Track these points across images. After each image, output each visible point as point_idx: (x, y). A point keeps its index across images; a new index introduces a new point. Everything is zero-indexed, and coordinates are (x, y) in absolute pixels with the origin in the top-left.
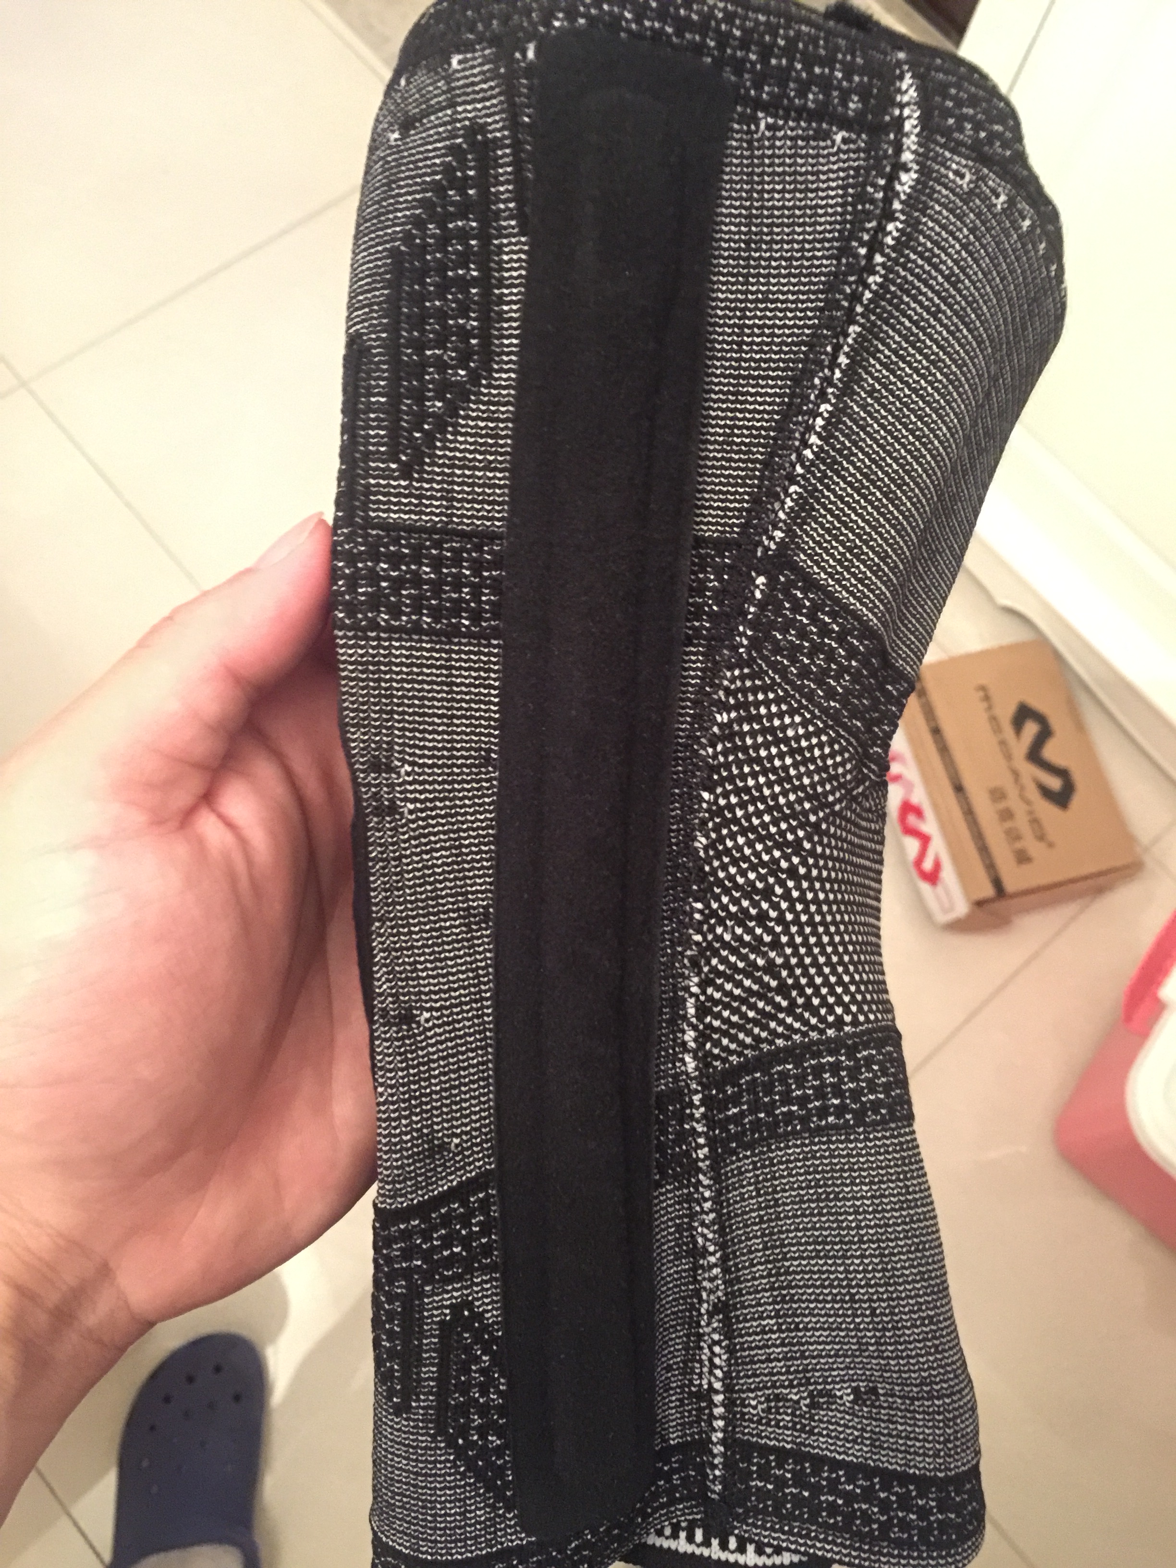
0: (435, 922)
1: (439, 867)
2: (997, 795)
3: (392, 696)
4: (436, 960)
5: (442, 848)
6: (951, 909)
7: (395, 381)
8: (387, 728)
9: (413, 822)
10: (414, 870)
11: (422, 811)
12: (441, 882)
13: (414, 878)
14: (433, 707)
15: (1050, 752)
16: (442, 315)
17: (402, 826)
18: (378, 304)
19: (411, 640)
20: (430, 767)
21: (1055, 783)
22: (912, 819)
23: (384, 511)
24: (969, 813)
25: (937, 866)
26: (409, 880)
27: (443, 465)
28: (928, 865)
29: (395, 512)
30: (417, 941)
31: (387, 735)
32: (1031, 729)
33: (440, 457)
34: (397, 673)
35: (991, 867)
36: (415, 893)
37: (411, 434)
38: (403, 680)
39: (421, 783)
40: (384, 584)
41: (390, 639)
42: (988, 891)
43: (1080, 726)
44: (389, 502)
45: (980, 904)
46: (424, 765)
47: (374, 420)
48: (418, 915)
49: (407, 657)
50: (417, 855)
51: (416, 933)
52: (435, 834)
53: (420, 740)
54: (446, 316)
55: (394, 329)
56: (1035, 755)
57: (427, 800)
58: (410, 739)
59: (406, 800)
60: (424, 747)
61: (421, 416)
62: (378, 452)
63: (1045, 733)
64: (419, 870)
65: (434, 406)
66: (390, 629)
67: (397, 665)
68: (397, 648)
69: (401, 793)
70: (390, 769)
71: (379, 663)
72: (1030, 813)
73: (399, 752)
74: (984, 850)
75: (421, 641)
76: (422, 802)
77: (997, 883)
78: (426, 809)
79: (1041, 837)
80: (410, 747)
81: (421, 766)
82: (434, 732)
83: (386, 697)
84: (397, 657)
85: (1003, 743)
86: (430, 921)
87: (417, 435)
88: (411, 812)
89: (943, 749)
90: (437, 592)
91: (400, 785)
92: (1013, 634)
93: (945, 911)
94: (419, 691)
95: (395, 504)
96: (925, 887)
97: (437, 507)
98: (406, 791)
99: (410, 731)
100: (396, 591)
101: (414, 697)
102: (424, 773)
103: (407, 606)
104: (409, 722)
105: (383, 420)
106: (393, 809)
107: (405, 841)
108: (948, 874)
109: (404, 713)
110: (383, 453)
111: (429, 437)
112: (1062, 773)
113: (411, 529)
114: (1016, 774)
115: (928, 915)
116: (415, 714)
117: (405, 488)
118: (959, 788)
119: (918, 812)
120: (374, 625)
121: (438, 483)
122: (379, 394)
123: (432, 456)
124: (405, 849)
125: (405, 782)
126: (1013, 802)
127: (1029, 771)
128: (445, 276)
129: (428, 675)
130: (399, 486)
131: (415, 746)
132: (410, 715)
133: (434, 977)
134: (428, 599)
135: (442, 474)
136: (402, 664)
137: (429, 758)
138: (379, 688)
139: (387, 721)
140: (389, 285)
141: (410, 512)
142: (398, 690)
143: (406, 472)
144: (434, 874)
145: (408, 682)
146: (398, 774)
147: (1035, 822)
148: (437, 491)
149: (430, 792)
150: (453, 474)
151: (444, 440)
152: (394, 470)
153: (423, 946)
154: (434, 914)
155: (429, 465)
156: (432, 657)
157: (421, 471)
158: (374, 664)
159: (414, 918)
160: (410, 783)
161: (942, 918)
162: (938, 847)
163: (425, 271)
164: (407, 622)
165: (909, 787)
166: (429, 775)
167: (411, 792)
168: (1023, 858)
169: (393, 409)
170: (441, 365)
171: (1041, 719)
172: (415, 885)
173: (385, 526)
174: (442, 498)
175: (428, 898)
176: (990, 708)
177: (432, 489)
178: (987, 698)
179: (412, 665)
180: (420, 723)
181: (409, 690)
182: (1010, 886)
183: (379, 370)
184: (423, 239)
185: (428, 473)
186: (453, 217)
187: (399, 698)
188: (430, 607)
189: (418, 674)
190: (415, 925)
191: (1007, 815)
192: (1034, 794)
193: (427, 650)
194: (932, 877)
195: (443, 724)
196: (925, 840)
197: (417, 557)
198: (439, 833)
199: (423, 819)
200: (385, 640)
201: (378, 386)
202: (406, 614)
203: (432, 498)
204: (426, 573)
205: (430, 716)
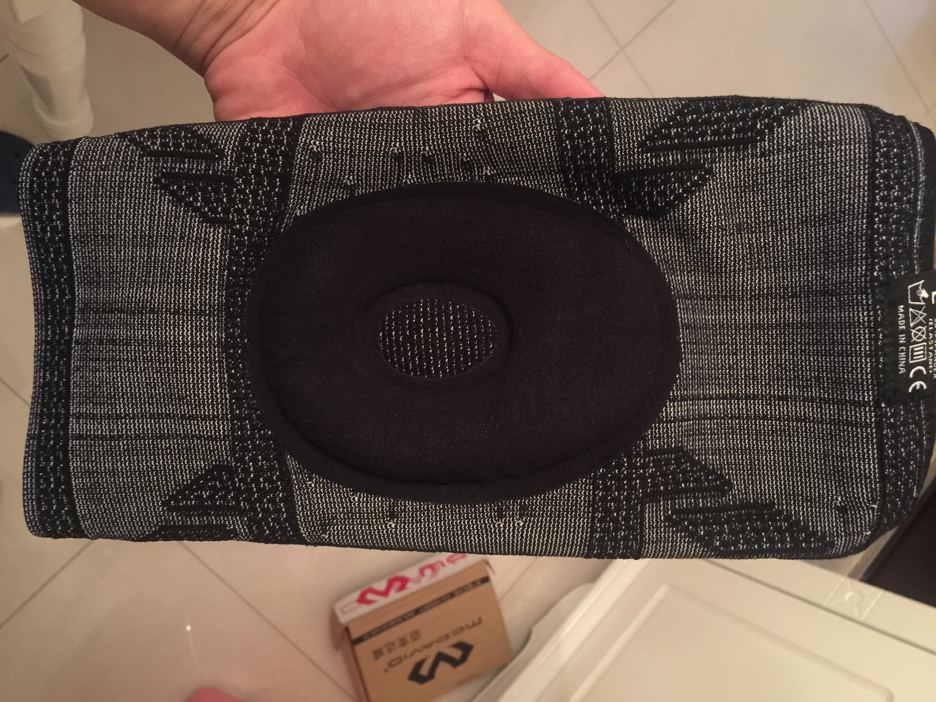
0: (441, 534)
1: (470, 538)
2: (416, 635)
3: (559, 517)
4: (421, 534)
5: (479, 540)
6: (344, 613)
7: (710, 510)
8: (542, 514)
9: (494, 526)
10: (469, 525)
11: (499, 531)
12: (462, 538)
13: (465, 525)
14: (553, 537)
15: (443, 667)
16: (743, 531)
17: (492, 521)
18: (746, 498)
19: (587, 528)
20: (522, 535)
21: (424, 671)
22: (397, 584)
23: (649, 511)
24: (403, 619)
25: (369, 602)
26: (464, 522)
27: (673, 538)
28: (370, 596)
29: (649, 516)
30: (432, 525)
31: (539, 514)
32: (457, 654)
33: (676, 536)
34: (570, 520)
35: (370, 635)
36: (457, 525)
37: (686, 520)
38: (567, 523)
39: (513, 530)
40: (615, 514)
41: (588, 518)
42: (355, 635)
43: (460, 683)
44: (653, 512)
45: (347, 630)
46: (523, 532)
47: (690, 501)
48: (446, 526)
49: (579, 526)
50: (477, 527)
51: (436, 524)
52: (487, 537)
53: (536, 530)
54: (743, 533)
55: (735, 507)
56: (441, 657)
57: (505, 533)
58: (537, 525)
59: (505, 523)
60: (532, 532)
61: (696, 525)
62: (676, 504)
63: (454, 663)
64: (469, 528)
65: (701, 530)
66: (593, 517)
67: (575, 520)
68: (583, 521)
69: (509, 520)
70: (521, 517)
71: (576, 512)
72: (406, 657)
73: (530, 520)
74: (381, 629)
75: (587, 533)
76: (504, 531)
77: (360, 640)
78: (500, 533)
79: (391, 665)
80: (532, 525)
81: (522, 531)
82: (540, 537)
83: (559, 514)
84: (579, 520)
85: (448, 636)
86: (442, 532)
87: (686, 523)
88: (499, 525)
89: (441, 600)
90: (611, 540)
91: (513, 520)
92: (514, 638)
93: (342, 610)
94: (561, 531)
95: (652, 515)
96: (356, 595)
97: (653, 536)
98: (510, 523)
99: (541, 525)
100: (612, 520)
101: (558, 528)
102: (518, 532)
103: (604, 526)
104: (545, 525)
105: (691, 506)
106: (501, 516)
107: (484, 521)
108: (365, 609)
109: (550, 523)
110: (675, 507)
111: (685, 529)
112: (431, 675)
113: (642, 525)
114: (428, 646)
115: (340, 597)
116: (550, 528)
117: (660, 519)
118: (417, 611)
119: (402, 588)
120: (595, 511)
121: (664, 536)
122: (703, 503)
123: (677, 531)
124: (480, 521)
125: (514, 523)
126: (411, 646)
127: (431, 654)
128: (761, 531)
129: (569, 535)
130: (661, 516)
131: (533, 527)
132: (549, 525)
133: (412, 531)
134: (608, 536)
135: (669, 537)
136: (575, 523)
137: (526, 535)
138: (564, 512)
139: (546, 514)
140: (755, 502)
141: (649, 523)
142: (562, 520)
143: (668, 519)
144: (467, 536)
145: (566, 526)
146: (519, 519)
147: (400, 660)
148: (660, 536)
149: (508, 535)
150: (669, 542)
151: (685, 537)
152: (668, 513)
153: (429, 528)
154: (445, 534)
155: (672, 530)
156: (578, 538)
157: (669, 527)
158: (576, 509)
159: (444, 524)
160: (514, 525)
161: (338, 607)
162: (381, 601)
163: (763, 521)
164: (597, 527)
165: (417, 581)
166: (517, 535)
167: (509, 525)
168: (377, 654)
169: (696, 510)
170: (721, 533)
171: (464, 659)
172: (461, 525)
173: (643, 512)
174: (657, 538)
175: (454, 532)
176: (468, 627)
177: (661, 533)
178: (474, 624)
179: (575, 528)
180: (545, 530)
181: (562, 525)
182: (360, 648)
183: (715, 502)
184: (779, 520)
185: (668, 530)
186: (791, 536)
187: (558, 520)
188: (603, 537)
189: (570, 531)
190: (440, 524)
191: (403, 642)
192: (418, 657)
193: (582, 536)
194: (362, 600)
195: (543, 541)
196: (385, 593)
197: (629, 528)
198: (488, 539)
199: (495, 531)
200: (588, 515)
201: (707, 503)
202: (600, 526)
203: (657, 533)
204: (621, 533)
205: (548, 536)
